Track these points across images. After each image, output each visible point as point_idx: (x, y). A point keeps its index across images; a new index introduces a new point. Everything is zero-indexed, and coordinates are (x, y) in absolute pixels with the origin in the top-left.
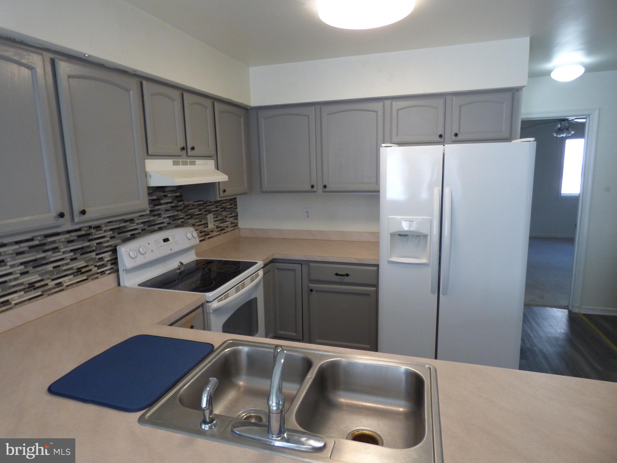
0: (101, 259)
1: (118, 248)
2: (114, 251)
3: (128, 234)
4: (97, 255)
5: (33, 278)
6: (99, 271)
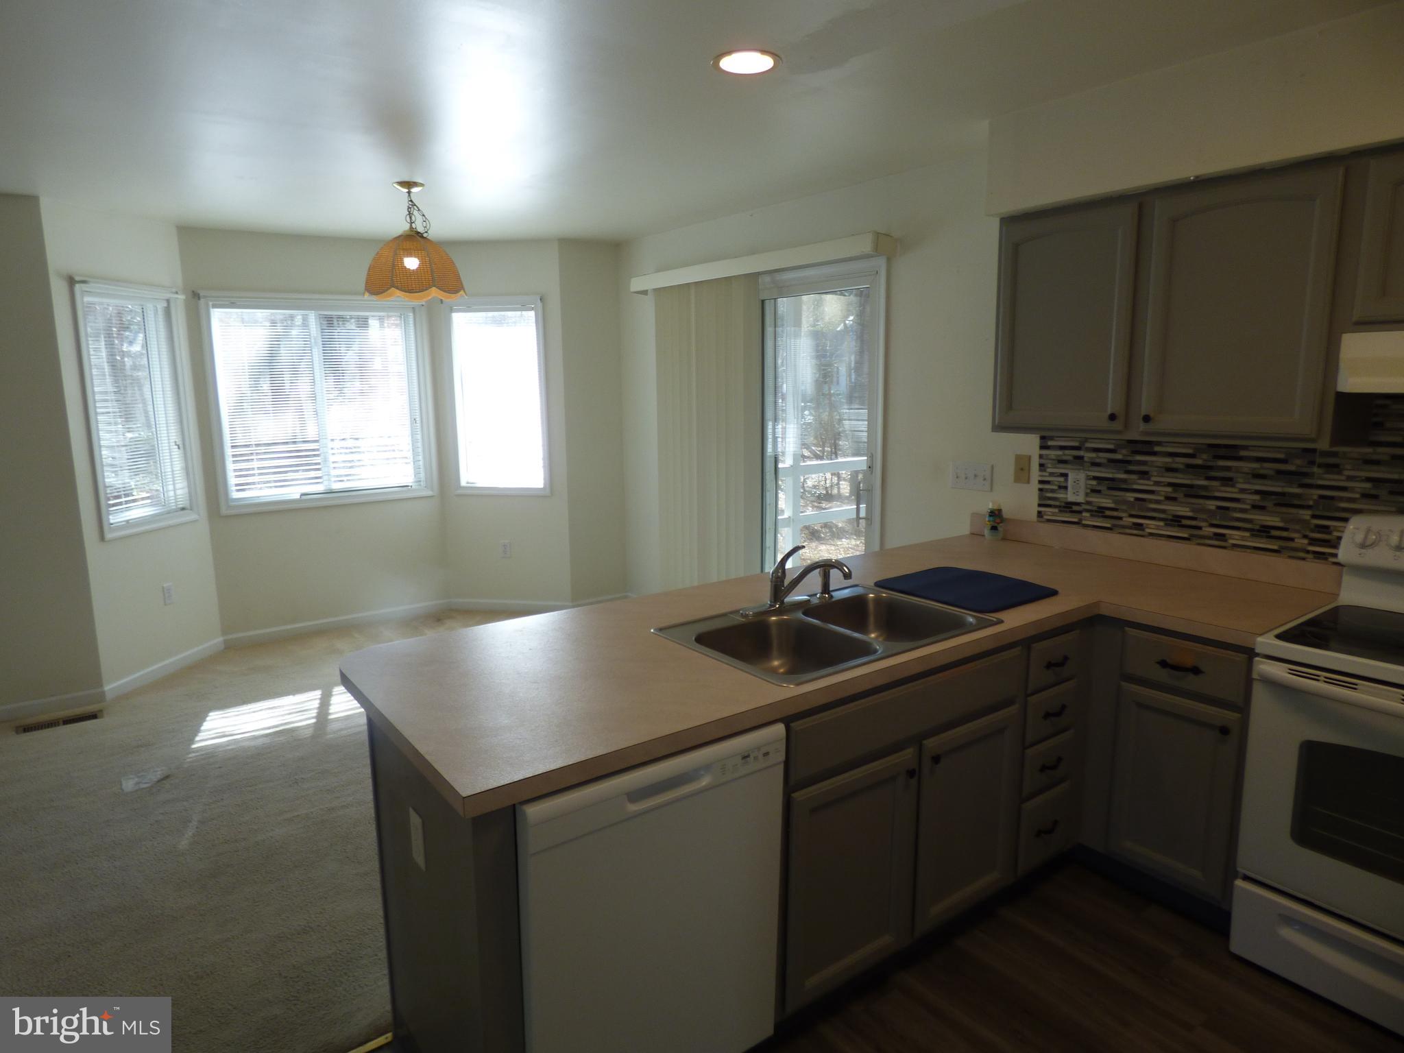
4: (1314, 517)
5: (1183, 511)
6: (1311, 548)
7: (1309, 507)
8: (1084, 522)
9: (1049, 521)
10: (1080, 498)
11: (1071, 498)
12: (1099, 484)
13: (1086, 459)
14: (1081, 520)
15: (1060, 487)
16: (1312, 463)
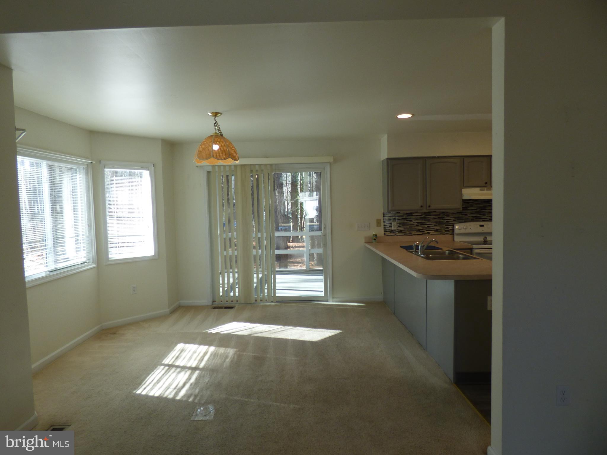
0: (448, 228)
1: (455, 225)
2: (454, 226)
3: (463, 220)
4: (446, 226)
5: (420, 228)
6: (446, 232)
7: (445, 224)
8: (397, 234)
9: (387, 236)
10: (396, 229)
11: (393, 228)
12: (400, 224)
13: (396, 218)
14: (396, 234)
15: (390, 226)
16: (444, 215)
